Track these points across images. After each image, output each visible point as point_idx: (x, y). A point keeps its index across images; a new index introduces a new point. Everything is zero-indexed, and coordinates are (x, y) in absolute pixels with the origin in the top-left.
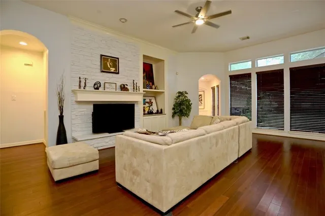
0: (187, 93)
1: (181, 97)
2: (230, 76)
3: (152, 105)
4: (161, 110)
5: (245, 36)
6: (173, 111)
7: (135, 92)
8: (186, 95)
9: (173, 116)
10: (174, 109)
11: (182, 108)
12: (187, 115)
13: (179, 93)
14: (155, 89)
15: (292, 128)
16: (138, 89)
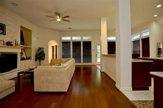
0: (44, 49)
1: (40, 51)
2: (62, 42)
3: (23, 55)
4: (29, 57)
5: (70, 27)
6: (35, 58)
7: (17, 47)
8: (43, 49)
9: (36, 60)
10: (36, 56)
11: (41, 56)
12: (43, 59)
13: (39, 48)
14: (26, 45)
15: (84, 62)
16: (18, 45)
